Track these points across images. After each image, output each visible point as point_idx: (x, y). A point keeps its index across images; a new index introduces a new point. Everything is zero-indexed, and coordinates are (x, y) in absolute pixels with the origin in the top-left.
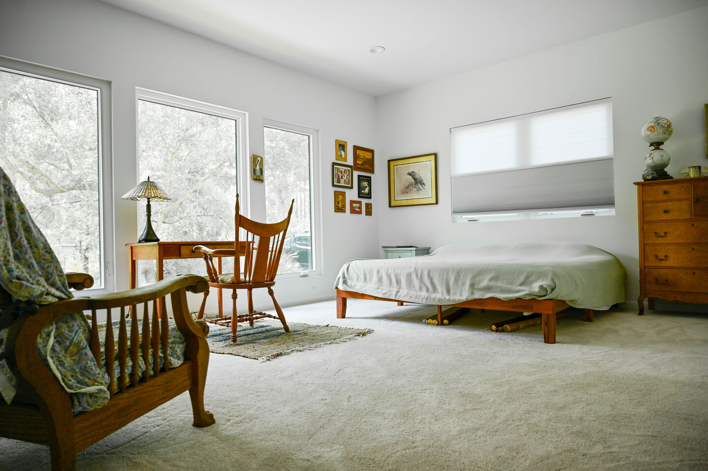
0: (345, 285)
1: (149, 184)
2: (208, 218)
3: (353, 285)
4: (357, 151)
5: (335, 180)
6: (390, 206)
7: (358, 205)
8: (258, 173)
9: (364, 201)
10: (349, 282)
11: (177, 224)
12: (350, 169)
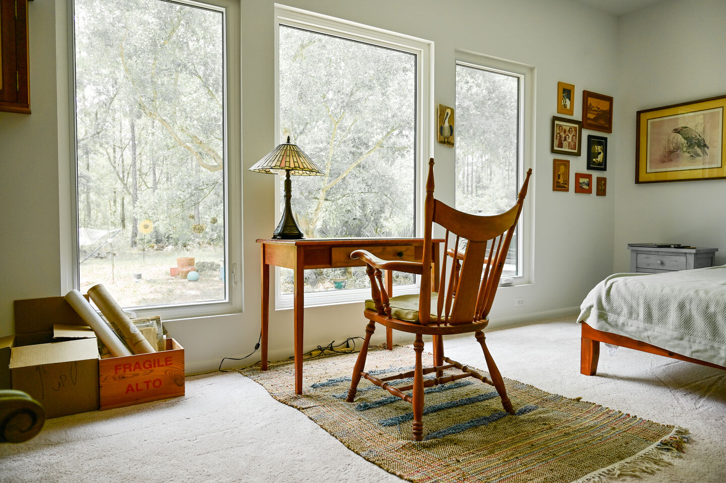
0: (603, 322)
1: (288, 148)
2: (372, 195)
3: (620, 324)
4: (589, 98)
5: (556, 142)
6: (637, 181)
7: (586, 180)
8: (447, 132)
9: (595, 175)
10: (611, 317)
11: (340, 202)
12: (577, 126)
